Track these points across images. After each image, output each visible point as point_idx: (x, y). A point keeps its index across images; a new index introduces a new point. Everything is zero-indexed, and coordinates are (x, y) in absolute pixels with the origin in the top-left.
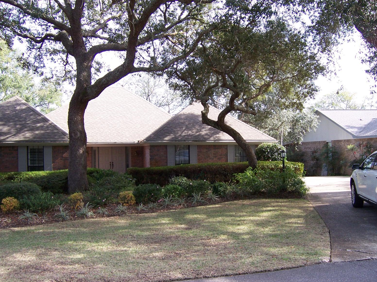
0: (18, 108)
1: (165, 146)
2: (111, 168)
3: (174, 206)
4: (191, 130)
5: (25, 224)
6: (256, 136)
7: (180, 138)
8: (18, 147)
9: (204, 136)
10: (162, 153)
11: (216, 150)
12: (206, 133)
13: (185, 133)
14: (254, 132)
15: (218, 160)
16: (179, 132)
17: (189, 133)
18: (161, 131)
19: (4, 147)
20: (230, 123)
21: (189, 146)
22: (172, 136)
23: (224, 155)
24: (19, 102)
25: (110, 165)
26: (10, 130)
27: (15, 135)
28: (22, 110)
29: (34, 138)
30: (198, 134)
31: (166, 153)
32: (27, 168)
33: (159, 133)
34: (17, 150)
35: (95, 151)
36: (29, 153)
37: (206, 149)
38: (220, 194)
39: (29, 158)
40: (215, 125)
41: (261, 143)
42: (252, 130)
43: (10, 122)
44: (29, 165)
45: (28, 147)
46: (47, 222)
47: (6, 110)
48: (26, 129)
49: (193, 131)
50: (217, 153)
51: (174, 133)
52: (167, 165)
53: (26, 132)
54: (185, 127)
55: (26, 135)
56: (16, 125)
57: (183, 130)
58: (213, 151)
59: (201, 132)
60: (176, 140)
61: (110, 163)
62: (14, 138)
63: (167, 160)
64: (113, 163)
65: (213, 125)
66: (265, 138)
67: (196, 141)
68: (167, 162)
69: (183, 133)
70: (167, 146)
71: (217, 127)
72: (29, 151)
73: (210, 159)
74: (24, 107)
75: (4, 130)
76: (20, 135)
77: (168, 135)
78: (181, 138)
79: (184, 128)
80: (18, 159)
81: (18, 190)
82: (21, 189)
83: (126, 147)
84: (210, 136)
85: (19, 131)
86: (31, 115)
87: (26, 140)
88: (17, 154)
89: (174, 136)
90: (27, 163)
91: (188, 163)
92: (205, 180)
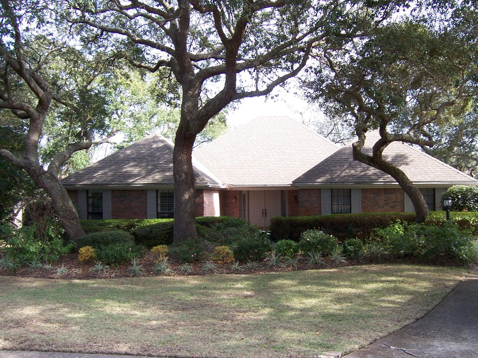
0: (154, 146)
1: (318, 190)
2: (264, 216)
3: (280, 267)
4: (355, 169)
5: (94, 277)
6: (448, 176)
7: (337, 180)
8: (146, 190)
9: (371, 177)
10: (314, 199)
11: (388, 195)
12: (374, 172)
13: (346, 173)
14: (446, 170)
15: (391, 209)
16: (338, 171)
17: (350, 173)
18: (315, 171)
19: (133, 190)
20: (412, 159)
21: (350, 189)
22: (328, 176)
23: (399, 202)
24: (156, 140)
25: (263, 213)
26: (140, 171)
27: (144, 177)
28: (157, 149)
29: (164, 180)
30: (363, 173)
31: (319, 198)
32: (156, 215)
33: (311, 173)
34: (146, 194)
35: (244, 195)
36: (159, 198)
37: (374, 194)
38: (349, 255)
39: (159, 203)
40: (369, 161)
41: (451, 185)
42: (442, 168)
43: (142, 163)
44: (159, 211)
45: (157, 191)
46: (116, 276)
47: (141, 149)
48: (157, 170)
49: (357, 171)
50: (389, 199)
51: (330, 173)
52: (321, 214)
53: (156, 174)
54: (348, 165)
55: (156, 177)
56: (148, 165)
57: (344, 169)
58: (383, 197)
59: (368, 172)
60: (331, 182)
61: (263, 210)
62: (143, 181)
63: (321, 208)
64: (266, 210)
65: (367, 162)
66: (460, 178)
67: (359, 183)
68: (320, 211)
69: (343, 173)
70: (320, 189)
71: (372, 164)
72: (159, 195)
73: (379, 207)
74: (161, 145)
75: (135, 171)
76: (150, 177)
77: (323, 175)
78: (339, 179)
79: (345, 167)
80: (146, 204)
81: (103, 239)
82: (105, 238)
83: (282, 191)
84: (380, 176)
85: (149, 173)
86: (166, 154)
87: (155, 182)
88: (146, 199)
89: (330, 177)
90: (156, 208)
91: (349, 212)
92: (332, 236)
